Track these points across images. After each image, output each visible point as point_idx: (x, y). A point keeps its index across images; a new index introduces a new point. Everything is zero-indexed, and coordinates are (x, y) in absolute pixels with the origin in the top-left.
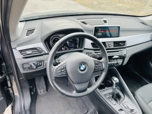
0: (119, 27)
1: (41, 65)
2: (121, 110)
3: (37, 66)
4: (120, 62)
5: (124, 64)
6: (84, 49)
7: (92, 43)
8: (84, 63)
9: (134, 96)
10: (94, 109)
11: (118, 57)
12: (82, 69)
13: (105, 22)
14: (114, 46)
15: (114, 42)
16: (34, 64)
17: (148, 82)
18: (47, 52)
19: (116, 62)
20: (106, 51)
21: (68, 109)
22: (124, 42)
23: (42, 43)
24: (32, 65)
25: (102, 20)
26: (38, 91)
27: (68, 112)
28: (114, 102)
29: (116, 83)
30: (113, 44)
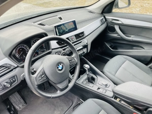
0: (74, 21)
1: (15, 81)
2: (99, 88)
3: (11, 84)
4: (85, 50)
5: (89, 51)
6: (52, 49)
7: (57, 42)
8: (60, 63)
9: (103, 73)
10: (77, 98)
11: (82, 47)
12: (60, 68)
13: (61, 18)
14: (77, 38)
15: (75, 35)
16: (6, 82)
17: (109, 59)
18: (16, 66)
19: (82, 52)
20: (73, 45)
21: (55, 110)
22: (83, 33)
23: (6, 58)
24: (5, 84)
25: (57, 17)
26: (17, 107)
27: (56, 112)
28: (91, 85)
29: (88, 69)
30: (75, 38)
